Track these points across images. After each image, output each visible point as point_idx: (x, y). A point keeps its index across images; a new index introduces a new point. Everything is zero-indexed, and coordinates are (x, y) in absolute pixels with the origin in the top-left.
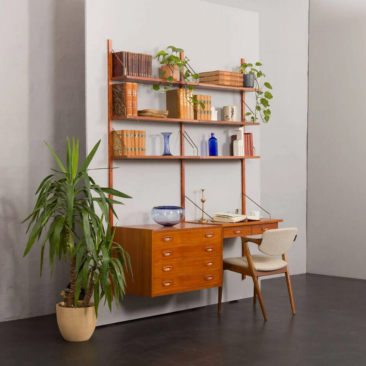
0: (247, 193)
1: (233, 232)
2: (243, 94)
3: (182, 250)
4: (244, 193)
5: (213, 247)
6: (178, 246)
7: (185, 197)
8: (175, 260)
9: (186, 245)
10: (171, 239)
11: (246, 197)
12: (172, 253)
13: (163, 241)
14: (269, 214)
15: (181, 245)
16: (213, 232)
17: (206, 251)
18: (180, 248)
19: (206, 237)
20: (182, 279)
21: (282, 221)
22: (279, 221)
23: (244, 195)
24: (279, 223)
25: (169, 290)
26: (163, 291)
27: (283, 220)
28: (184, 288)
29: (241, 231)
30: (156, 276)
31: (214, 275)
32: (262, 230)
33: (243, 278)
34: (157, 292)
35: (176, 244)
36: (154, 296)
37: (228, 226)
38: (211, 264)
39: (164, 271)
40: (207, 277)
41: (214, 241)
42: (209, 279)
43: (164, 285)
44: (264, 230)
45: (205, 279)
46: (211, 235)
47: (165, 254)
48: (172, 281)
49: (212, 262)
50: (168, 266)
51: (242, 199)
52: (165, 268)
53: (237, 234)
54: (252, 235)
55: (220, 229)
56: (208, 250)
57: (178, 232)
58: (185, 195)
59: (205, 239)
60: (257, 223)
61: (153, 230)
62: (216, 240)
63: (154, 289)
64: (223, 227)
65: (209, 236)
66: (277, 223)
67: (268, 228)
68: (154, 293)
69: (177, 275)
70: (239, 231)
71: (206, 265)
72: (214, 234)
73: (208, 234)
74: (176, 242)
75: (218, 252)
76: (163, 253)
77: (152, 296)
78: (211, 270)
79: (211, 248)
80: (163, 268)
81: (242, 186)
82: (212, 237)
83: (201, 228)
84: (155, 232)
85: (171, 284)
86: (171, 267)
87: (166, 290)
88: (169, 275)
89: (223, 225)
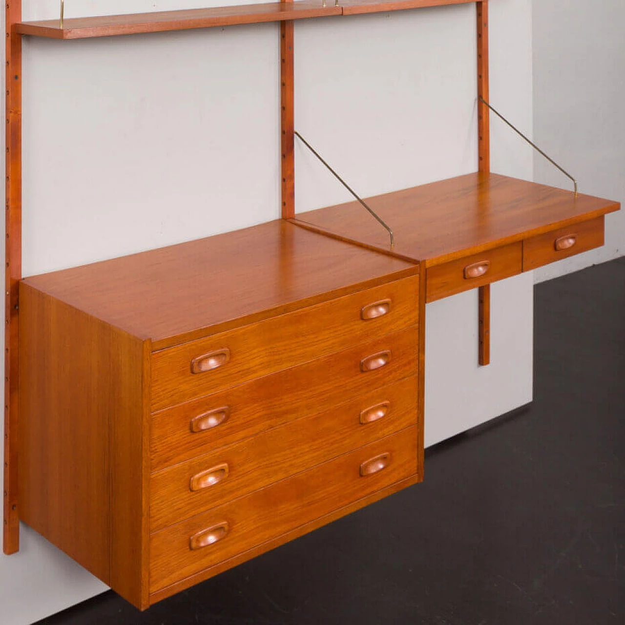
0: (494, 99)
1: (462, 275)
4: (484, 98)
5: (387, 351)
7: (295, 135)
8: (241, 434)
9: (285, 366)
10: (228, 359)
11: (490, 110)
12: (226, 415)
13: (193, 373)
14: (573, 179)
15: (264, 373)
16: (391, 296)
17: (363, 368)
18: (262, 384)
21: (615, 207)
22: (609, 212)
23: (484, 105)
24: (608, 217)
25: (215, 557)
26: (194, 567)
27: (622, 207)
28: (279, 529)
29: (486, 265)
30: (160, 522)
31: (391, 451)
32: (555, 249)
33: (483, 358)
34: (165, 582)
35: (248, 372)
36: (151, 603)
37: (442, 261)
38: (381, 414)
39: (194, 489)
40: (367, 466)
41: (393, 326)
42: (373, 470)
43: (194, 545)
44: (560, 245)
45: (361, 473)
46: (382, 310)
47: (198, 426)
48: (226, 519)
49: (385, 406)
50: (211, 469)
51: (480, 117)
52: (199, 479)
53: (471, 278)
54: (522, 271)
55: (415, 277)
56: (373, 365)
57: (254, 326)
58: (296, 129)
59: (359, 327)
60: (541, 232)
61: (150, 339)
62: (400, 322)
63: (149, 574)
64: (426, 269)
65: (374, 313)
66: (600, 220)
67: (573, 238)
68: (153, 589)
69: (251, 488)
70: (481, 269)
71: (361, 423)
72: (392, 301)
73: (371, 308)
74: (246, 367)
75: (409, 363)
76: (191, 424)
77: (144, 606)
78: (380, 434)
79: (384, 356)
80: (192, 479)
81: (480, 77)
82: (385, 314)
83: (345, 291)
84: (157, 347)
85: (224, 533)
86: (223, 470)
87: (205, 562)
88: (214, 500)
89: (425, 261)
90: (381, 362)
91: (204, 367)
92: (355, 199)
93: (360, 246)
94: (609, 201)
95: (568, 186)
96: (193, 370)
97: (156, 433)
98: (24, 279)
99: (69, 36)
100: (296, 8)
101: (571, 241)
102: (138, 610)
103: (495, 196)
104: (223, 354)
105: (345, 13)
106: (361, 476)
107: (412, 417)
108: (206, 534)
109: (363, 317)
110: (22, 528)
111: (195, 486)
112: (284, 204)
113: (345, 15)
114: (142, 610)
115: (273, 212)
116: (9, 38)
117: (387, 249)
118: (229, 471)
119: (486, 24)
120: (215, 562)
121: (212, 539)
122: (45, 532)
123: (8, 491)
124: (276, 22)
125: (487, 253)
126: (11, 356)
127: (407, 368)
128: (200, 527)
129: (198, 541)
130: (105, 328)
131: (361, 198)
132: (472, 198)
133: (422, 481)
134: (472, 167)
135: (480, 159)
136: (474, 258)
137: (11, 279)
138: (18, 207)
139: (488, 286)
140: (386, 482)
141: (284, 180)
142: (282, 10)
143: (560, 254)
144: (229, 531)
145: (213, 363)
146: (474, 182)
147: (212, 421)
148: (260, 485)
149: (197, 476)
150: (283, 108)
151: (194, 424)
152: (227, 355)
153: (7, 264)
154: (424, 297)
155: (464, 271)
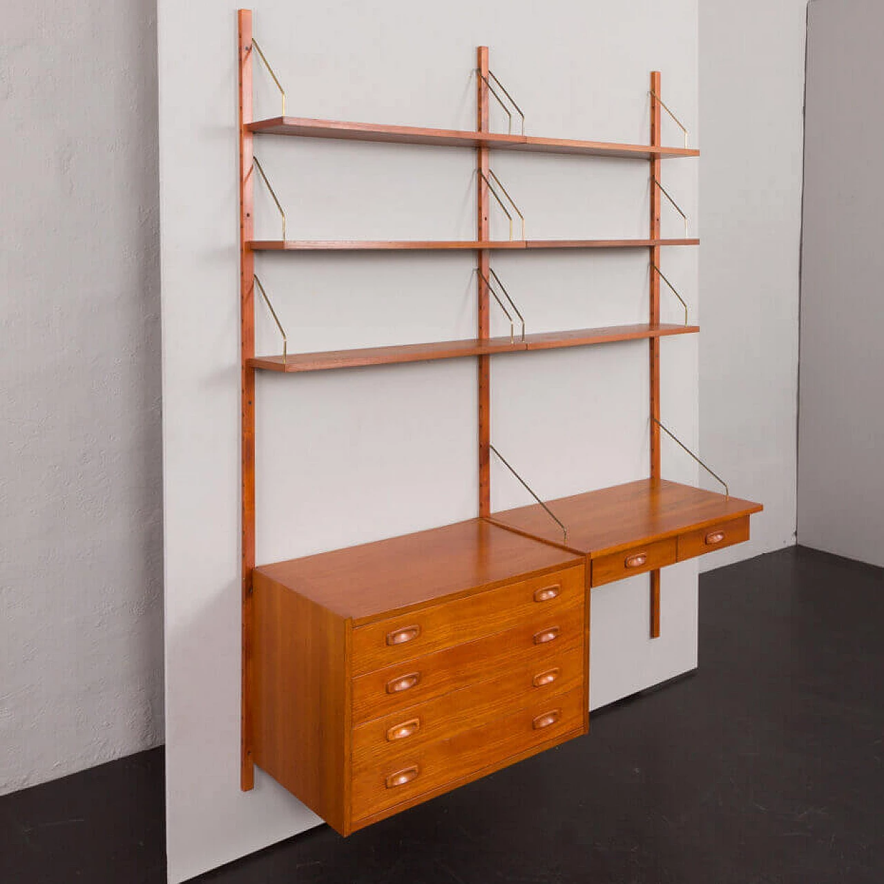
0: (664, 419)
1: (624, 566)
2: (656, 161)
3: (455, 658)
4: (655, 417)
5: (557, 627)
6: (441, 648)
7: (491, 449)
8: (431, 695)
9: (468, 639)
10: (418, 634)
12: (417, 679)
13: (388, 644)
14: (725, 485)
15: (450, 645)
16: (560, 582)
17: (536, 641)
18: (449, 654)
19: (535, 600)
20: (453, 747)
21: (759, 508)
22: (755, 512)
23: (655, 424)
24: (753, 517)
25: (408, 794)
26: (387, 803)
27: (765, 508)
28: (463, 772)
29: (645, 556)
30: (361, 766)
31: (560, 709)
32: (706, 543)
33: (654, 631)
34: (365, 814)
35: (435, 644)
36: (353, 830)
37: (605, 553)
38: (551, 678)
39: (390, 739)
40: (539, 721)
41: (562, 606)
42: (543, 724)
43: (389, 784)
44: (710, 540)
45: (534, 727)
46: (551, 594)
47: (393, 688)
48: (416, 763)
49: (555, 672)
50: (403, 724)
51: (652, 433)
52: (394, 731)
53: (632, 567)
54: (677, 561)
55: (582, 566)
56: (544, 639)
57: (441, 606)
58: (491, 444)
59: (532, 607)
60: (693, 528)
61: (351, 618)
62: (569, 603)
63: (351, 807)
64: (592, 560)
65: (544, 596)
66: (746, 519)
67: (721, 534)
68: (355, 819)
69: (439, 739)
70: (639, 559)
71: (535, 685)
72: (561, 586)
73: (542, 592)
74: (434, 640)
75: (576, 636)
76: (387, 686)
77: (347, 832)
78: (551, 694)
79: (554, 631)
80: (389, 731)
81: (652, 399)
82: (554, 598)
83: (520, 578)
84: (356, 624)
85: (415, 775)
86: (415, 724)
87: (398, 798)
88: (408, 748)
89: (590, 553)
90: (551, 636)
91: (397, 640)
92: (537, 502)
93: (539, 540)
94: (754, 504)
95: (721, 490)
96: (388, 642)
97: (357, 693)
98: (257, 568)
99: (290, 370)
100: (491, 344)
101: (720, 537)
102: (342, 837)
103: (665, 498)
104: (414, 630)
105: (529, 348)
106: (534, 729)
107: (579, 680)
108: (399, 775)
109: (535, 599)
110: (256, 769)
111: (391, 737)
112: (481, 505)
113: (530, 350)
114: (345, 836)
115: (472, 512)
116: (244, 371)
117: (562, 543)
118: (420, 725)
119: (658, 356)
120: (408, 798)
121: (403, 780)
122: (273, 774)
123: (244, 739)
124: (475, 355)
125: (645, 547)
126: (246, 630)
127: (575, 640)
128: (395, 770)
129: (392, 781)
130: (317, 608)
131: (542, 501)
132: (645, 500)
133: (587, 732)
134: (646, 474)
135: (652, 467)
136: (635, 550)
137: (246, 567)
138: (252, 509)
139: (658, 571)
140: (556, 734)
141: (481, 485)
142: (480, 346)
143: (710, 547)
144: (420, 773)
145: (404, 637)
146: (647, 486)
147: (404, 685)
148: (447, 737)
149: (393, 729)
150: (481, 426)
151: (390, 686)
152: (417, 630)
153: (244, 555)
154: (590, 582)
155: (625, 562)
